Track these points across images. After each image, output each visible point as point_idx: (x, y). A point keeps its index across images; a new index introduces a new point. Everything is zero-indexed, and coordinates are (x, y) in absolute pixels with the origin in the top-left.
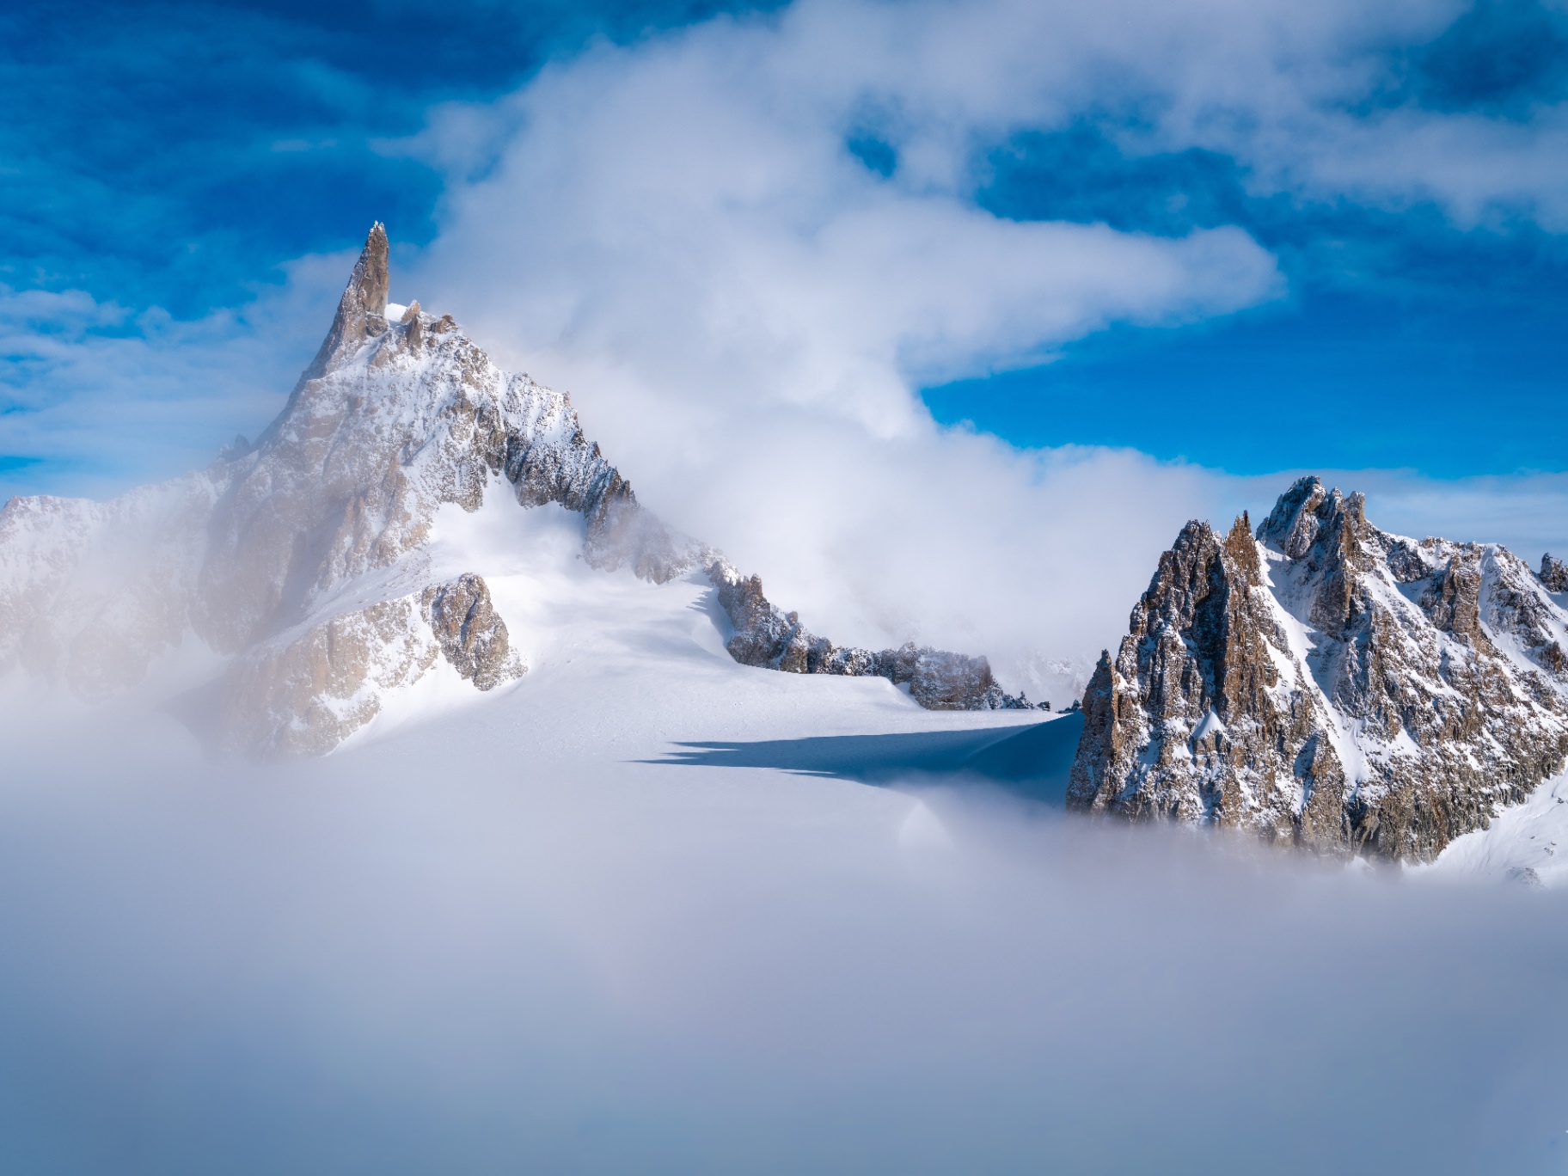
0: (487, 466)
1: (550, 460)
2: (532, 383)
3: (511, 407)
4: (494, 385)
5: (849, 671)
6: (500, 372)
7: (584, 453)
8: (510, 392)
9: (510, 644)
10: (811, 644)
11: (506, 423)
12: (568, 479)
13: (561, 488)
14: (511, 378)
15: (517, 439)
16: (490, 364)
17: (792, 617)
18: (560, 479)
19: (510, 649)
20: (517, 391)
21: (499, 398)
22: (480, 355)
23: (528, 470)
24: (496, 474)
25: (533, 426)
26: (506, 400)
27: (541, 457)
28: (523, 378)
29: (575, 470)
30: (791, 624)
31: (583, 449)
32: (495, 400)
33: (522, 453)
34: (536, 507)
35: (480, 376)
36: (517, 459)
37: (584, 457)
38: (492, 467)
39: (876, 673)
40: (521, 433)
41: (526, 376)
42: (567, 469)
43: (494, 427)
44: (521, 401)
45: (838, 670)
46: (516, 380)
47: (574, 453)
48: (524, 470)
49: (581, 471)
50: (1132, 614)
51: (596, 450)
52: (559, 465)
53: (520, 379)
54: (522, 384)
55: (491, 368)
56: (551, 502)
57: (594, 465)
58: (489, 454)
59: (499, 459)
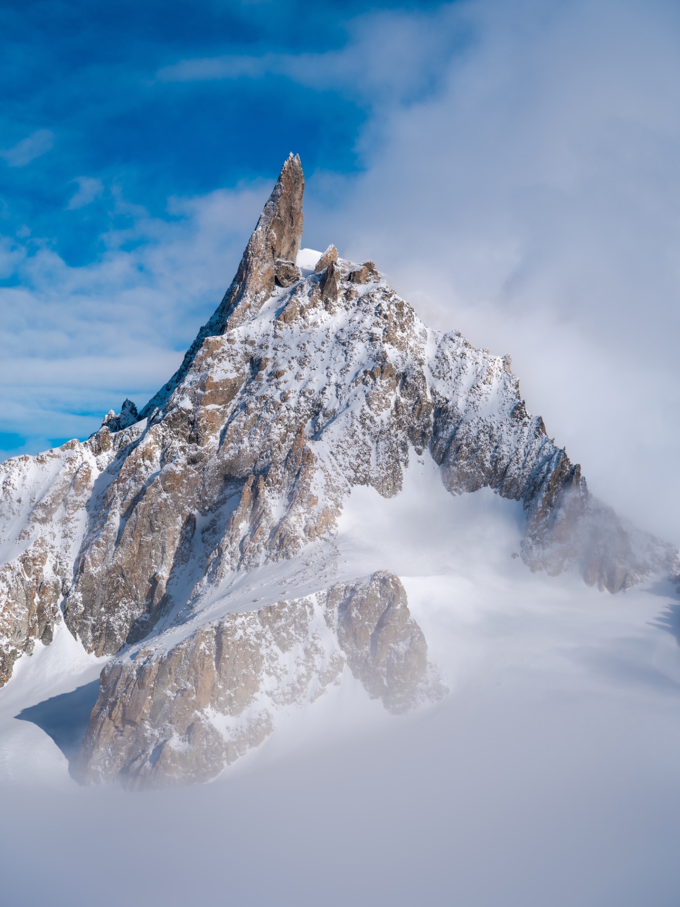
0: (409, 443)
1: (484, 437)
2: (466, 344)
3: (439, 372)
4: (421, 346)
6: (428, 331)
7: (526, 430)
8: (440, 355)
9: (429, 658)
11: (433, 392)
12: (505, 461)
13: (496, 471)
14: (440, 338)
15: (446, 410)
16: (417, 321)
18: (496, 460)
19: (428, 666)
20: (447, 353)
21: (426, 362)
22: (406, 310)
23: (459, 448)
24: (419, 452)
25: (465, 396)
26: (434, 363)
27: (474, 432)
28: (456, 338)
29: (514, 450)
31: (525, 424)
32: (421, 363)
33: (452, 427)
34: (467, 495)
35: (405, 335)
36: (445, 434)
37: (526, 434)
38: (414, 444)
40: (450, 404)
41: (459, 335)
42: (504, 448)
43: (418, 396)
44: (453, 364)
46: (447, 339)
47: (513, 429)
48: (453, 448)
49: (521, 451)
51: (540, 425)
52: (495, 444)
53: (452, 339)
54: (455, 345)
55: (418, 326)
56: (483, 488)
57: (537, 444)
58: (412, 428)
59: (423, 435)
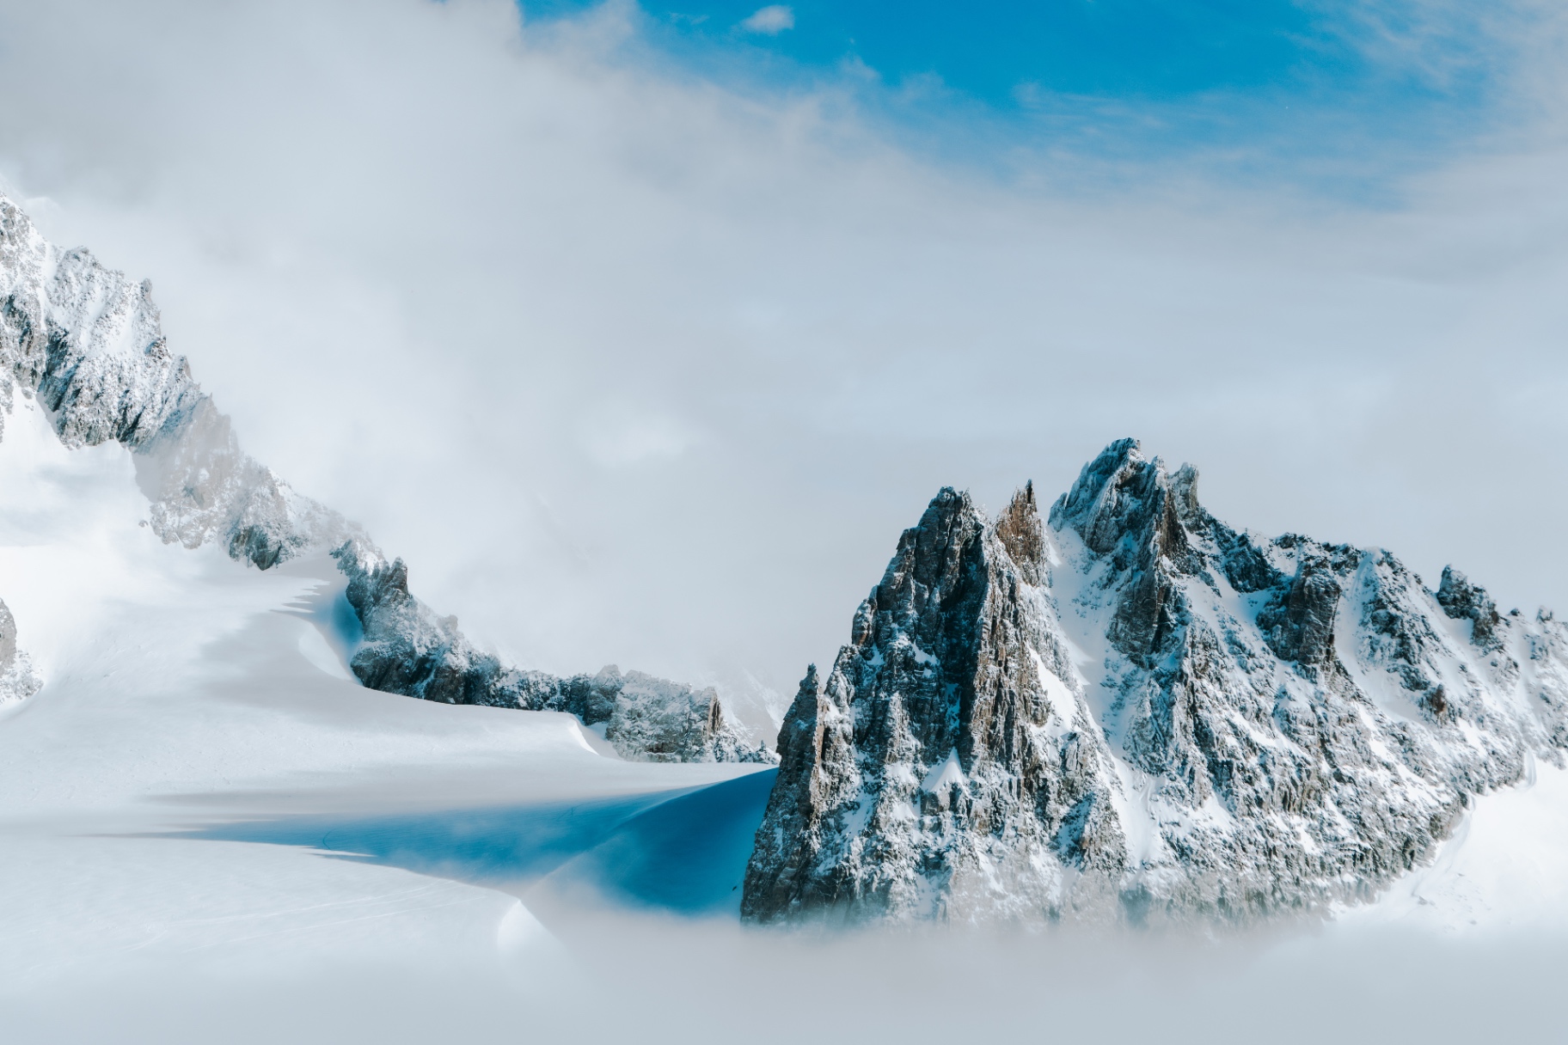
0: (15, 383)
1: (111, 380)
2: (94, 264)
3: (58, 297)
4: (36, 263)
5: (523, 703)
6: (48, 246)
7: (165, 372)
8: (60, 276)
9: (18, 646)
10: (472, 663)
11: (49, 323)
12: (137, 409)
13: (124, 419)
14: (62, 255)
15: (64, 345)
16: (33, 232)
17: (450, 623)
18: (124, 410)
19: (17, 655)
20: (70, 274)
21: (42, 284)
22: (17, 218)
23: (77, 392)
24: (27, 395)
25: (90, 328)
26: (52, 287)
27: (99, 373)
28: (82, 256)
29: (149, 395)
30: (447, 633)
31: (164, 365)
32: (34, 285)
33: (70, 365)
34: (87, 449)
35: (14, 248)
36: (59, 374)
37: (165, 377)
38: (21, 385)
39: (561, 707)
40: (70, 336)
41: (86, 252)
42: (137, 395)
43: (28, 325)
44: (77, 289)
45: (509, 701)
46: (71, 257)
47: (149, 370)
48: (70, 391)
49: (158, 398)
50: (856, 616)
51: (183, 367)
52: (125, 388)
53: (77, 257)
54: (80, 265)
55: (34, 238)
56: (109, 441)
57: (178, 389)
58: (19, 366)
59: (34, 373)
